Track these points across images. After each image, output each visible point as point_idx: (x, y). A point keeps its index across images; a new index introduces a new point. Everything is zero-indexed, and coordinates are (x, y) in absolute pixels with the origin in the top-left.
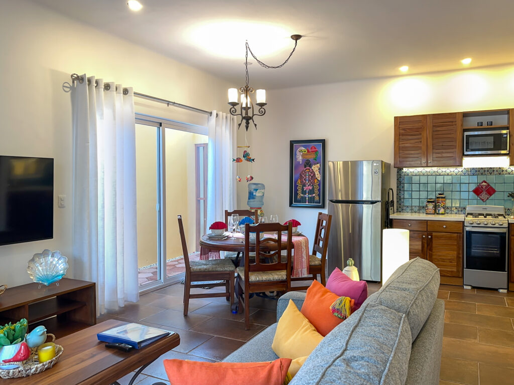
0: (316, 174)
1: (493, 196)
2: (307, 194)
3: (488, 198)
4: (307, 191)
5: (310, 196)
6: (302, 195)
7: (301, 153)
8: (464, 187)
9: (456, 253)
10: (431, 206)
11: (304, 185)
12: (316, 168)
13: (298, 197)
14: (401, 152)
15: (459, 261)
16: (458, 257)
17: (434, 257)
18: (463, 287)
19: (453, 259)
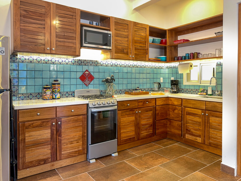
1: (92, 82)
3: (89, 83)
8: (73, 75)
9: (81, 133)
10: (49, 92)
14: (23, 34)
15: (85, 139)
16: (83, 136)
17: (63, 142)
18: (90, 162)
19: (79, 139)
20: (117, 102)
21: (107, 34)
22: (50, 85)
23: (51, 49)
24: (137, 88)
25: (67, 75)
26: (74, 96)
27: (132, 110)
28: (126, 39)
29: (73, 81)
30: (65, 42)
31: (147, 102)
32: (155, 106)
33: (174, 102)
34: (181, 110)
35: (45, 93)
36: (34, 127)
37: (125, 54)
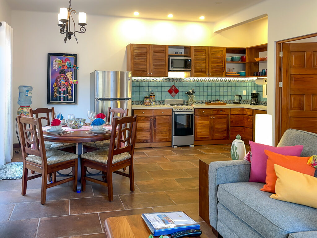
0: (69, 79)
1: (177, 94)
2: (62, 94)
3: (175, 95)
4: (62, 92)
5: (64, 95)
6: (58, 95)
7: (57, 63)
8: (163, 89)
9: (168, 127)
10: (148, 100)
11: (59, 87)
12: (69, 75)
13: (54, 96)
14: (135, 66)
15: (170, 132)
16: (169, 130)
17: (157, 131)
18: (173, 147)
19: (166, 131)
20: (194, 109)
21: (188, 60)
22: (148, 96)
23: (150, 74)
24: (217, 100)
25: (159, 89)
26: (164, 104)
27: (207, 116)
28: (204, 61)
29: (164, 94)
30: (158, 68)
31: (222, 110)
32: (230, 115)
33: (247, 112)
34: (252, 119)
35: (146, 101)
36: (141, 120)
37: (203, 73)
